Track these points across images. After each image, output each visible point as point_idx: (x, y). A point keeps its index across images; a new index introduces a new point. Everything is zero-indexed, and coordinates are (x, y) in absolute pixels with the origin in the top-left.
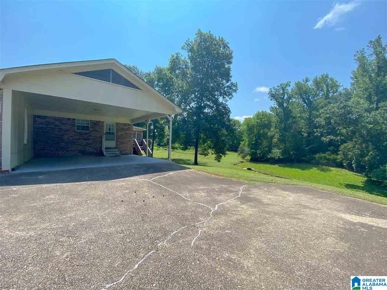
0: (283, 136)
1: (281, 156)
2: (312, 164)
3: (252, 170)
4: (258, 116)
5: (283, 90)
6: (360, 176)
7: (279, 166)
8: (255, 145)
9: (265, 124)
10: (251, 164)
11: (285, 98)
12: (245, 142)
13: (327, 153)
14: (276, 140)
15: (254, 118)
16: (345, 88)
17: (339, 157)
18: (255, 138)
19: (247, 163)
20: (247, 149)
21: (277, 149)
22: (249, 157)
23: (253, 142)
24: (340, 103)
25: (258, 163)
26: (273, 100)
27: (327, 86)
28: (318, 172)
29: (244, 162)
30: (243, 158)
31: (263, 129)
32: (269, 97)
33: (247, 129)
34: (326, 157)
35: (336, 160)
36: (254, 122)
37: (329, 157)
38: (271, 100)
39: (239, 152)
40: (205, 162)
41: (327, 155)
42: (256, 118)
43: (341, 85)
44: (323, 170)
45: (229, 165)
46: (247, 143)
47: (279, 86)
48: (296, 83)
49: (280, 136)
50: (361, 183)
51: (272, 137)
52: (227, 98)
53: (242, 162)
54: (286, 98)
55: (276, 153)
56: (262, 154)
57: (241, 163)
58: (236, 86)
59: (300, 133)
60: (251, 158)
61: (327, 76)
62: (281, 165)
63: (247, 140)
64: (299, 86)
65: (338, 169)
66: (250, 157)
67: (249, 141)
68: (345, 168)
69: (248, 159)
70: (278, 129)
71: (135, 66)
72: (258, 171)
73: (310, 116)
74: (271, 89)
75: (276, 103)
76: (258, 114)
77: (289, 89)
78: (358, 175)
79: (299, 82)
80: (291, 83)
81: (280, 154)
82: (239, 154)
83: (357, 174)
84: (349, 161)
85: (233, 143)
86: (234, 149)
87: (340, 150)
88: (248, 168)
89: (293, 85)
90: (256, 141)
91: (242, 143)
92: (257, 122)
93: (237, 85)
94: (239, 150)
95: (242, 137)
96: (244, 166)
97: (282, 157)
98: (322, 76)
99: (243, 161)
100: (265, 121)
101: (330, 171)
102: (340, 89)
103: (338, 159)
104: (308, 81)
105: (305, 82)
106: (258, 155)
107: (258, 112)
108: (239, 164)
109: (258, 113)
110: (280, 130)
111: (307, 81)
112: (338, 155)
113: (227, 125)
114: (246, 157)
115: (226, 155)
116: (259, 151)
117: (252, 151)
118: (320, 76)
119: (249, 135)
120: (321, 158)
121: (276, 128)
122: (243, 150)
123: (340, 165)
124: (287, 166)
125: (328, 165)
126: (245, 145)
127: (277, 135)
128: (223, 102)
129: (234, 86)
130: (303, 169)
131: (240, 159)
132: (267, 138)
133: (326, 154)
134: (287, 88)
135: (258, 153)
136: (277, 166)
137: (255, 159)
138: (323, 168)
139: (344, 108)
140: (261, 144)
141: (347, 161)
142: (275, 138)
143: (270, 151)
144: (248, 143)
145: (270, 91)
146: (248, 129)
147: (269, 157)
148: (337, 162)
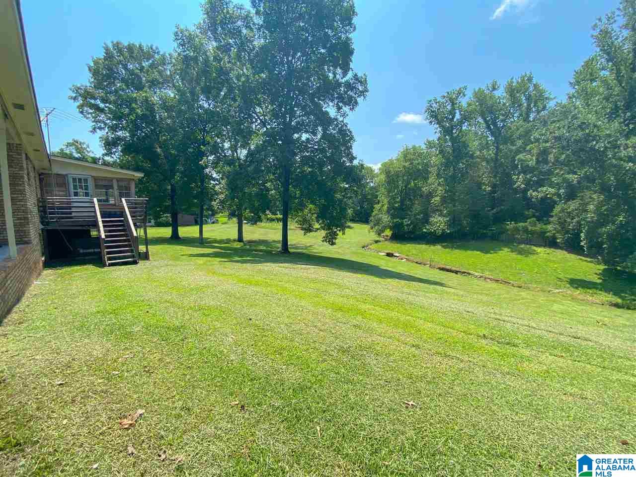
0: (451, 192)
1: (447, 228)
2: (502, 241)
3: (395, 256)
4: (406, 155)
5: (453, 104)
6: (591, 262)
7: (443, 247)
8: (399, 211)
9: (419, 170)
10: (392, 244)
11: (455, 120)
12: (383, 206)
13: (529, 220)
14: (438, 198)
15: (398, 160)
16: (559, 102)
17: (550, 227)
18: (399, 198)
19: (386, 242)
20: (386, 219)
21: (439, 216)
22: (388, 233)
23: (397, 205)
24: (572, 118)
25: (405, 243)
26: (433, 123)
27: (529, 99)
28: (514, 255)
29: (380, 241)
30: (379, 234)
31: (414, 180)
32: (427, 118)
33: (385, 181)
34: (527, 228)
35: (545, 233)
36: (398, 167)
37: (534, 228)
38: (431, 122)
39: (372, 224)
40: (308, 245)
41: (529, 225)
42: (402, 159)
43: (551, 96)
44: (520, 252)
45: (354, 249)
46: (385, 207)
47: (444, 97)
48: (475, 91)
49: (446, 192)
50: (596, 275)
51: (430, 195)
52: (346, 109)
53: (377, 242)
54: (457, 120)
55: (439, 223)
56: (412, 226)
57: (376, 244)
58: (363, 82)
59: (479, 185)
60: (392, 234)
61: (530, 79)
62: (447, 245)
63: (386, 201)
64: (480, 97)
65: (548, 250)
66: (392, 232)
67: (389, 202)
68: (561, 248)
69: (387, 236)
70: (442, 179)
71: (154, 48)
72: (406, 257)
73: (496, 154)
74: (430, 101)
75: (439, 129)
76: (405, 152)
77: (464, 102)
78: (586, 261)
79: (480, 89)
80: (467, 90)
81: (445, 226)
82: (372, 228)
83: (583, 258)
84: (570, 236)
85: (362, 207)
86: (363, 217)
87: (553, 214)
88: (386, 252)
89: (469, 94)
90: (402, 202)
91: (377, 207)
92: (404, 166)
93: (366, 80)
94: (371, 221)
95: (377, 197)
96: (380, 250)
97: (448, 231)
98: (523, 77)
99: (378, 239)
100: (418, 164)
101: (534, 253)
102: (551, 105)
103: (548, 232)
104: (496, 87)
105: (491, 89)
106: (406, 227)
107: (406, 147)
108: (371, 245)
109: (407, 149)
110: (446, 180)
111: (494, 89)
112: (550, 223)
113: (346, 168)
114: (383, 232)
115: (347, 230)
116: (406, 222)
117: (395, 221)
118: (519, 78)
119: (389, 192)
120: (517, 230)
121: (439, 176)
122: (380, 219)
123: (552, 243)
124: (459, 248)
125: (529, 242)
126: (381, 211)
127: (441, 191)
128: (339, 117)
129: (361, 82)
130: (487, 252)
131: (373, 236)
132: (421, 196)
133: (526, 222)
134: (460, 99)
135: (405, 223)
136: (439, 247)
137: (399, 236)
138: (521, 248)
139: (582, 127)
140: (410, 208)
141: (567, 236)
142: (436, 196)
143: (426, 221)
144: (388, 207)
145: (429, 105)
146: (387, 180)
147: (425, 232)
148: (548, 237)
